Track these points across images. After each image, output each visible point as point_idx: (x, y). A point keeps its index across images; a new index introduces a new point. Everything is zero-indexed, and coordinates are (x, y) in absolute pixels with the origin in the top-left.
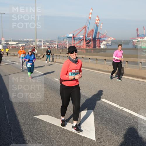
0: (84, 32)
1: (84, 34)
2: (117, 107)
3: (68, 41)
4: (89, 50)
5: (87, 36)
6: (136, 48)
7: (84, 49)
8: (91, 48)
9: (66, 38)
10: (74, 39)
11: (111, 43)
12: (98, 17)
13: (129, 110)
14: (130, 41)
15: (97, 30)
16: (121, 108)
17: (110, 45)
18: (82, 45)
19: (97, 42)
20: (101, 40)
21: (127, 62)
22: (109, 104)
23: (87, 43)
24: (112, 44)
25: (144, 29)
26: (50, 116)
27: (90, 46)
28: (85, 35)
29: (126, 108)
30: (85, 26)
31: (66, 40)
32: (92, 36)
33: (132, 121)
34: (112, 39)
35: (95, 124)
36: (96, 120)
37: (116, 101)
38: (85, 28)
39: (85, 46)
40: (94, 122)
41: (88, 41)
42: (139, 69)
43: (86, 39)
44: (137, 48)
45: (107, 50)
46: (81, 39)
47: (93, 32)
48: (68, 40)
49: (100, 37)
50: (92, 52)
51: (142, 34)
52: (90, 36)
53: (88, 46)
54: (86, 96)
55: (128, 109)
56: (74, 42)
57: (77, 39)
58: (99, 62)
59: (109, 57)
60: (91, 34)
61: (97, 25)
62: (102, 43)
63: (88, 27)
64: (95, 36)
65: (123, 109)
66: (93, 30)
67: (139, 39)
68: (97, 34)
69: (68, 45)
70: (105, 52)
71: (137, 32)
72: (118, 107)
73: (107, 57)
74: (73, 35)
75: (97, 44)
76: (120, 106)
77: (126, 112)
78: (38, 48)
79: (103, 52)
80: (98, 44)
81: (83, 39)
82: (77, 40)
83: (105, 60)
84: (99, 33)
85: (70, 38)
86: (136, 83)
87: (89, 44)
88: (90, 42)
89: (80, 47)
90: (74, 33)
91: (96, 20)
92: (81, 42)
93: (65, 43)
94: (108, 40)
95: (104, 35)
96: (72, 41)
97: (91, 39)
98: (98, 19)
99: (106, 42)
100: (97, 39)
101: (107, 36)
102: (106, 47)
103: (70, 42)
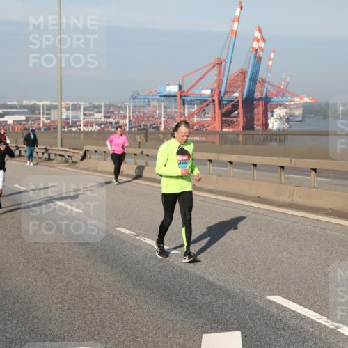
0: (216, 77)
1: (215, 86)
2: (320, 321)
3: (165, 107)
4: (230, 136)
5: (226, 92)
7: (214, 133)
8: (236, 129)
9: (158, 97)
10: (184, 100)
11: (301, 112)
12: (260, 30)
15: (256, 72)
16: (331, 325)
17: (300, 119)
18: (208, 119)
19: (256, 111)
20: (269, 103)
22: (294, 312)
23: (223, 115)
24: (306, 115)
27: (233, 122)
28: (219, 88)
30: (219, 59)
31: (157, 104)
32: (242, 92)
34: (306, 100)
37: (315, 302)
38: (220, 64)
39: (217, 125)
41: (229, 106)
43: (220, 101)
45: (289, 137)
46: (206, 100)
47: (245, 78)
48: (163, 104)
49: (266, 95)
50: (241, 142)
52: (234, 92)
53: (229, 124)
54: (218, 284)
56: (184, 109)
57: (192, 101)
58: (260, 173)
59: (294, 160)
60: (240, 83)
61: (255, 57)
62: (272, 112)
63: (228, 61)
64: (251, 92)
65: (339, 330)
66: (244, 73)
68: (258, 86)
69: (163, 119)
70: (283, 141)
72: (325, 323)
73: (288, 159)
74: (180, 88)
75: (256, 117)
76: (329, 319)
78: (66, 130)
79: (276, 141)
80: (261, 115)
81: (211, 99)
82: (191, 103)
83: (282, 167)
84: (263, 81)
85: (170, 99)
87: (232, 117)
88: (236, 111)
89: (203, 125)
90: (183, 80)
91: (254, 40)
92: (206, 111)
93: (155, 112)
94: (292, 103)
95: (280, 88)
96: (175, 108)
97: (236, 100)
98: (259, 37)
99: (285, 110)
100: (256, 100)
101: (289, 93)
102: (286, 126)
103: (169, 110)
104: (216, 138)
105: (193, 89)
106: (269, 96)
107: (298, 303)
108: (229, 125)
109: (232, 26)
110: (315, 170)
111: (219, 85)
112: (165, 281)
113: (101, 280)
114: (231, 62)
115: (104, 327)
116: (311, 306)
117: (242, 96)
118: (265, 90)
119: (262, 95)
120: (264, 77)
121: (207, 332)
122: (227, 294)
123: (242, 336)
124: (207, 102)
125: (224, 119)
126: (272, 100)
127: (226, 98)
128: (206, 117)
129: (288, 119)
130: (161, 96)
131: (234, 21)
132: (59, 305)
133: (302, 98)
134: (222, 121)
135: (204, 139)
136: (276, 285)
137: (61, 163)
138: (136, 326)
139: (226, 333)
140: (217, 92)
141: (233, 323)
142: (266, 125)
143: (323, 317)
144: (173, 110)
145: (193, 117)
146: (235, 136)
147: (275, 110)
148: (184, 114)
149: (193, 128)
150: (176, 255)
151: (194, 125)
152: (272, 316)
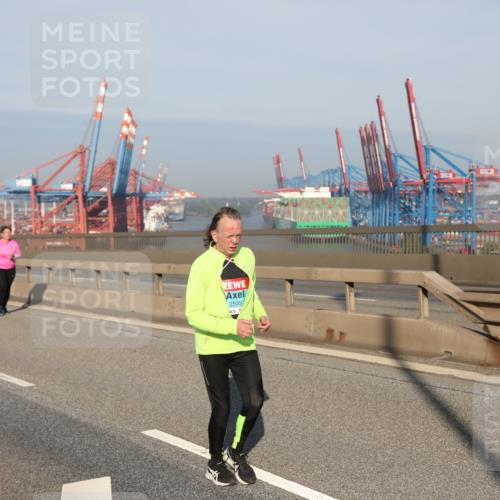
0: (78, 169)
1: (78, 179)
2: (203, 455)
3: (15, 206)
4: (99, 240)
5: (91, 187)
6: (274, 227)
7: (79, 236)
8: (105, 231)
9: (6, 194)
10: (39, 197)
11: (182, 209)
12: (129, 113)
14: (253, 202)
15: (126, 163)
17: (181, 217)
18: (71, 220)
19: (129, 209)
20: (144, 199)
22: (174, 447)
23: (90, 214)
24: (188, 213)
25: (301, 159)
27: (101, 223)
28: (83, 181)
30: (82, 147)
31: (5, 203)
32: (111, 187)
34: (188, 195)
38: (82, 153)
39: (82, 226)
41: (96, 203)
42: (287, 307)
43: (85, 198)
44: (277, 227)
46: (67, 197)
47: (113, 170)
48: (12, 202)
49: (141, 190)
51: (295, 178)
52: (101, 187)
53: (91, 224)
54: (83, 420)
56: (40, 208)
57: (49, 198)
59: (173, 266)
60: (108, 176)
61: (126, 144)
62: (148, 209)
63: (93, 149)
64: (122, 187)
66: (112, 164)
67: (286, 195)
68: (131, 178)
69: (13, 221)
70: (162, 244)
71: (278, 170)
73: (165, 265)
74: (34, 182)
75: (129, 216)
79: (154, 244)
80: (135, 214)
81: (73, 195)
82: (49, 200)
83: (160, 275)
84: (136, 173)
85: (21, 195)
86: (277, 359)
87: (101, 217)
88: (104, 209)
89: (65, 227)
90: (37, 172)
91: (123, 125)
92: (68, 210)
93: (3, 212)
94: (171, 199)
95: (156, 181)
96: (29, 207)
97: (104, 196)
98: (129, 121)
99: (164, 207)
100: (128, 196)
101: (168, 187)
102: (165, 226)
103: (20, 210)
104: (82, 243)
105: (52, 182)
106: (144, 191)
107: (179, 436)
108: (97, 226)
109: (96, 107)
111: (82, 178)
112: (15, 422)
114: (96, 151)
116: (195, 437)
117: (112, 191)
118: (139, 184)
119: (135, 190)
120: (137, 169)
121: (69, 481)
122: (94, 432)
123: (112, 482)
124: (69, 199)
125: (90, 218)
126: (148, 195)
127: (92, 194)
128: (68, 217)
129: (167, 218)
130: (10, 193)
131: (98, 102)
134: (88, 221)
135: (67, 244)
136: (153, 417)
139: (92, 480)
140: (81, 186)
141: (100, 467)
142: (141, 225)
144: (26, 210)
145: (52, 217)
146: (105, 239)
147: (151, 207)
148: (40, 214)
149: (51, 231)
150: (30, 388)
151: (53, 227)
152: (148, 455)
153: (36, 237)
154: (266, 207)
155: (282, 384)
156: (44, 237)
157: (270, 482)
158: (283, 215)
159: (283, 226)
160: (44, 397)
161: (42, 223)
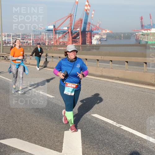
0: (69, 22)
1: (69, 26)
2: (113, 124)
3: (48, 35)
5: (74, 29)
6: (139, 43)
8: (78, 44)
10: (56, 32)
11: (106, 37)
12: (88, 2)
13: (130, 128)
14: (132, 34)
15: (86, 20)
16: (118, 125)
18: (66, 40)
19: (87, 36)
20: (92, 33)
21: (127, 62)
22: (103, 120)
23: (73, 38)
24: (108, 38)
25: (151, 18)
26: (20, 139)
27: (77, 41)
28: (71, 26)
29: (125, 125)
30: (71, 14)
31: (44, 34)
32: (81, 28)
33: (134, 143)
34: (108, 31)
35: (83, 149)
36: (84, 143)
37: (111, 116)
38: (71, 16)
39: (70, 42)
40: (81, 146)
41: (75, 34)
42: (144, 72)
43: (71, 32)
44: (141, 43)
45: (101, 47)
47: (82, 22)
48: (47, 34)
49: (91, 30)
50: (81, 50)
51: (148, 25)
52: (77, 28)
55: (128, 127)
56: (56, 36)
58: (89, 63)
59: (103, 57)
60: (80, 25)
61: (86, 13)
62: (94, 37)
63: (75, 15)
64: (85, 28)
65: (121, 127)
66: (81, 20)
67: (144, 31)
68: (88, 26)
69: (47, 40)
70: (98, 49)
71: (142, 22)
72: (115, 125)
74: (54, 26)
75: (87, 39)
76: (117, 123)
77: (125, 131)
78: (5, 45)
79: (96, 49)
80: (89, 38)
81: (67, 31)
82: (59, 33)
83: (98, 60)
84: (90, 23)
85: (50, 31)
86: (140, 91)
87: (77, 39)
88: (78, 36)
89: (64, 43)
90: (55, 23)
91: (85, 6)
92: (66, 37)
93: (43, 37)
94: (102, 33)
95: (97, 26)
96: (52, 35)
97: (78, 32)
98: (87, 5)
99: (99, 36)
100: (87, 32)
101: (101, 28)
102: (99, 43)
103: (49, 36)
105: (60, 27)
107: (104, 117)
108: (75, 42)
110: (111, 61)
111: (71, 25)
112: (48, 109)
113: (21, 110)
114: (76, 15)
115: (22, 130)
117: (81, 30)
118: (91, 27)
119: (89, 29)
120: (90, 22)
121: (66, 130)
123: (81, 131)
124: (66, 33)
125: (73, 40)
126: (94, 31)
127: (74, 31)
128: (66, 39)
129: (100, 40)
130: (46, 30)
132: (2, 121)
133: (106, 31)
134: (72, 41)
136: (95, 110)
137: (3, 60)
138: (36, 129)
140: (70, 28)
142: (91, 42)
143: (115, 122)
145: (60, 39)
146: (78, 47)
147: (95, 36)
148: (56, 38)
149: (60, 44)
150: (53, 98)
151: (60, 43)
152: (94, 123)
153: (55, 46)
154: (137, 36)
155: (142, 100)
156: (57, 46)
157: (137, 135)
158: (143, 39)
159: (143, 43)
160: (58, 101)
161: (57, 41)
